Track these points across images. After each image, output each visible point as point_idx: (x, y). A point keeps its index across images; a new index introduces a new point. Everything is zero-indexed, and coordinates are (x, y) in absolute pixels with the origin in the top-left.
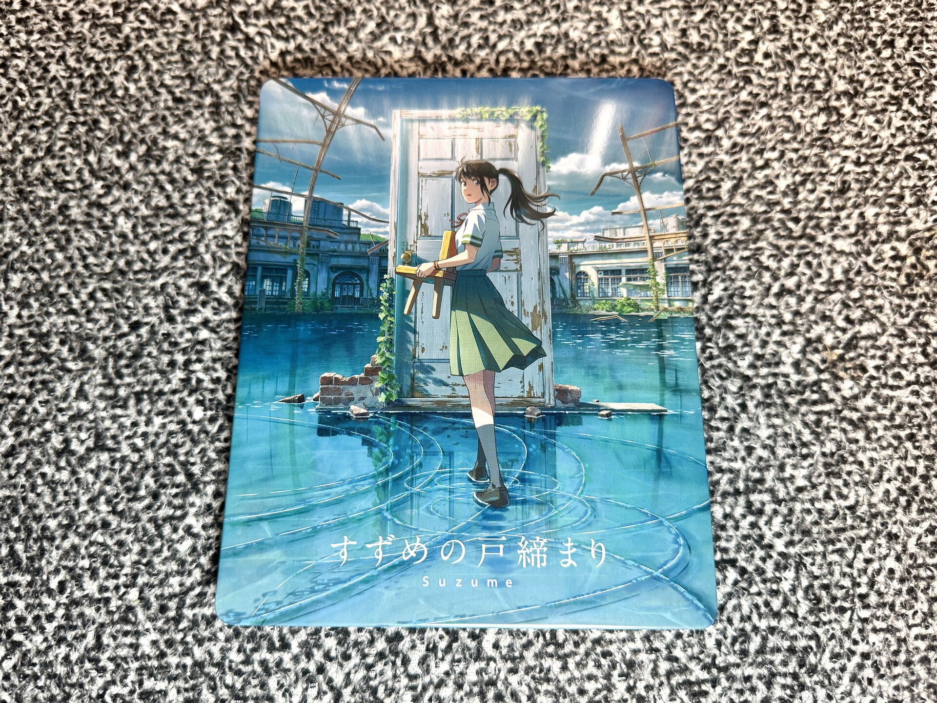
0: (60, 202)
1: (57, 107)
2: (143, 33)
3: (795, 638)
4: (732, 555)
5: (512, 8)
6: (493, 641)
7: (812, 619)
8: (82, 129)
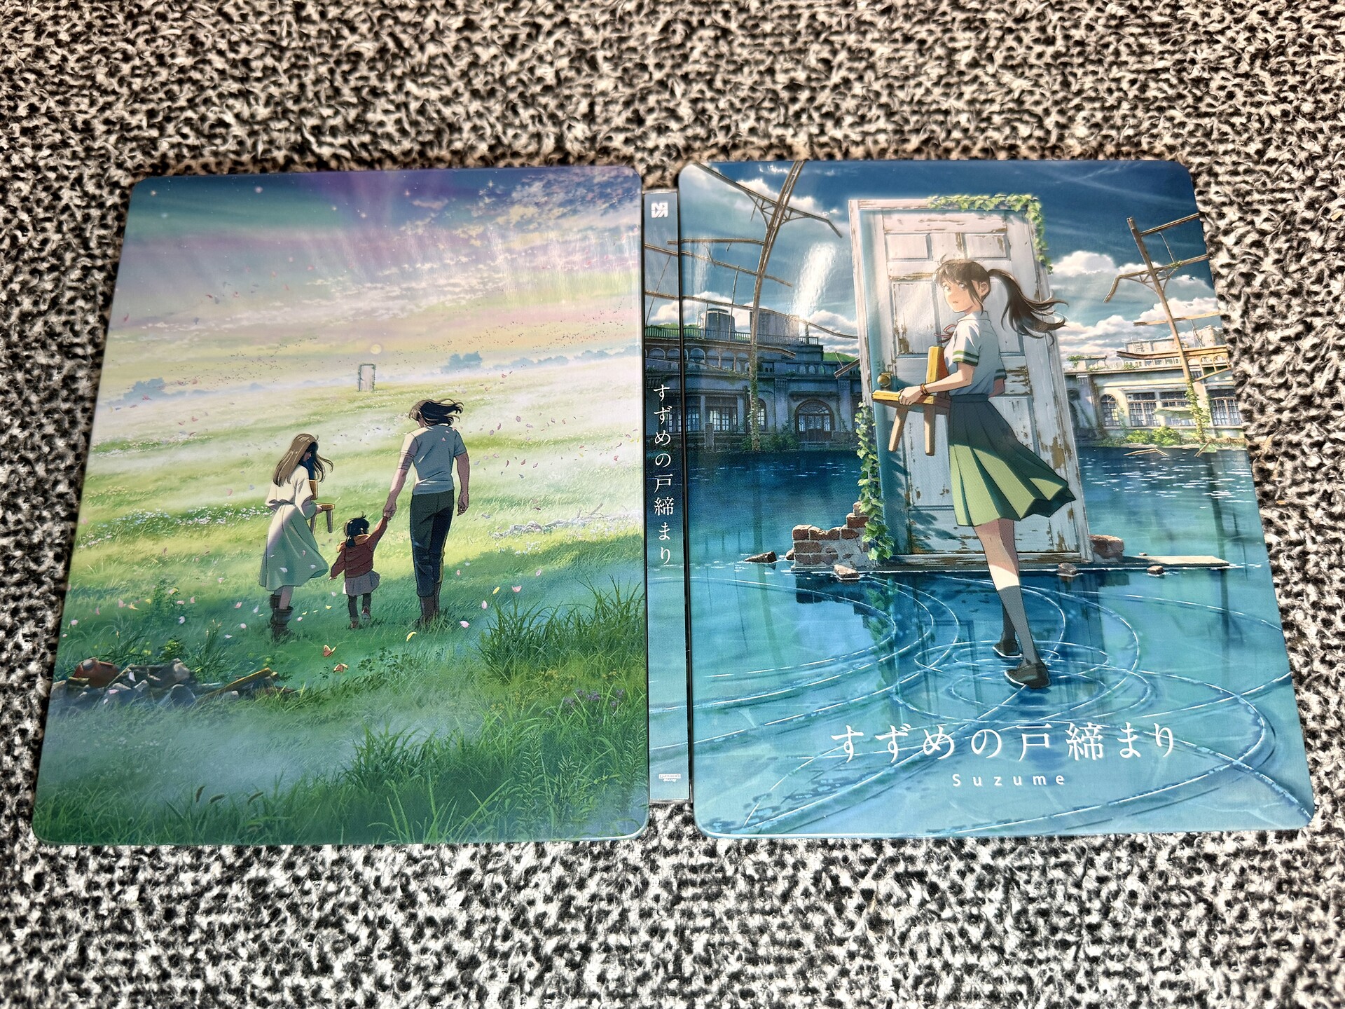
0: (65, 372)
1: (68, 246)
2: (185, 151)
3: (999, 980)
4: (919, 866)
5: (667, 128)
6: (598, 972)
7: (1023, 955)
8: (99, 276)
